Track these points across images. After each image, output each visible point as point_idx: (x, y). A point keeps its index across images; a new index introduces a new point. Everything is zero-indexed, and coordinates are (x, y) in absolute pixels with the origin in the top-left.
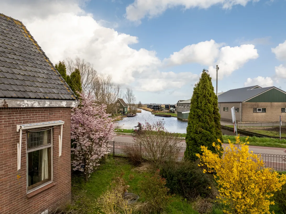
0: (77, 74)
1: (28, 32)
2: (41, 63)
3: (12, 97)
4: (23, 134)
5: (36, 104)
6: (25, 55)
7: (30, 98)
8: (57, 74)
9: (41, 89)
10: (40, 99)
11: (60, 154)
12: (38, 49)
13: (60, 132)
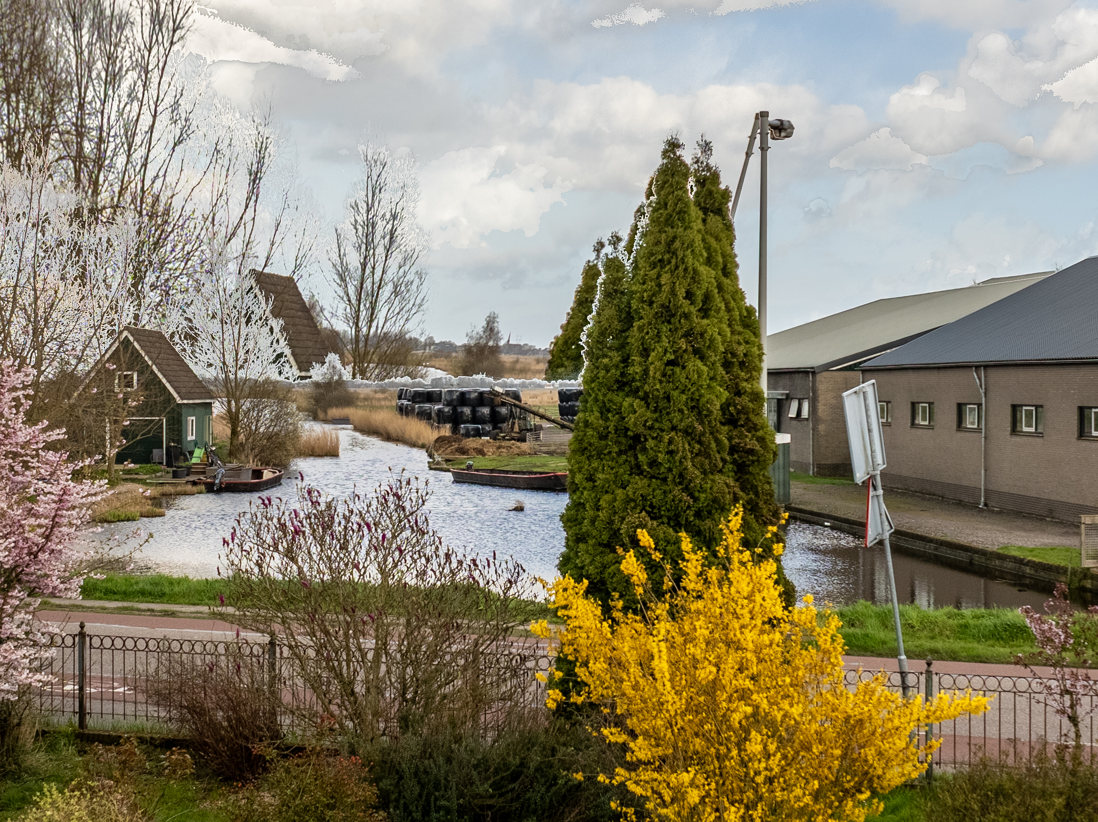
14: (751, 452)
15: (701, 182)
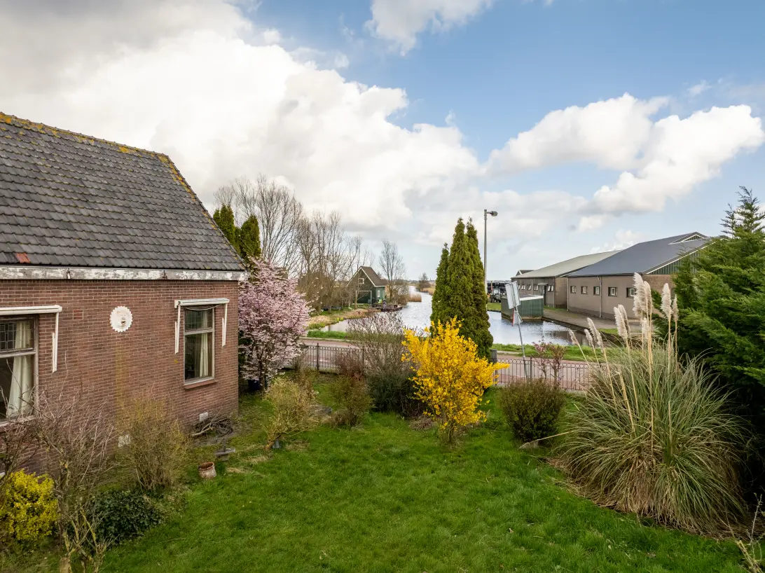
0: (253, 225)
1: (178, 171)
2: (198, 220)
3: (170, 268)
4: (181, 311)
5: (195, 276)
6: (177, 210)
7: (188, 269)
8: (219, 234)
9: (200, 257)
10: (200, 269)
11: (224, 343)
12: (193, 197)
13: (224, 313)
14: (480, 300)
15: (469, 229)
